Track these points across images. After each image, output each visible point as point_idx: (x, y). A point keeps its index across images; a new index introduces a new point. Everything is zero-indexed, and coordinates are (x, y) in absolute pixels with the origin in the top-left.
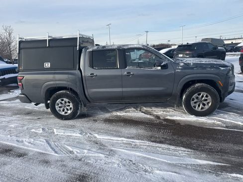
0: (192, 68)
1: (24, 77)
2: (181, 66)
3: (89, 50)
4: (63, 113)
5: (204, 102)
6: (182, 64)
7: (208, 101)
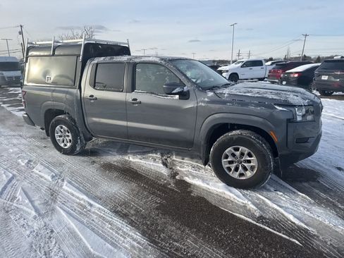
0: (224, 103)
1: (26, 92)
2: (208, 97)
3: (94, 62)
5: (246, 165)
6: (210, 94)
7: (252, 164)
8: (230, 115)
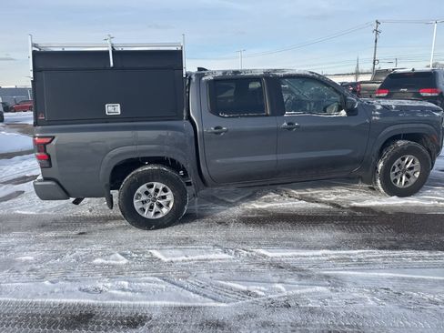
1: (54, 138)
3: (207, 78)
4: (151, 215)
6: (379, 107)
7: (415, 170)
8: (406, 126)
